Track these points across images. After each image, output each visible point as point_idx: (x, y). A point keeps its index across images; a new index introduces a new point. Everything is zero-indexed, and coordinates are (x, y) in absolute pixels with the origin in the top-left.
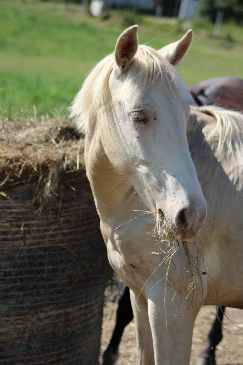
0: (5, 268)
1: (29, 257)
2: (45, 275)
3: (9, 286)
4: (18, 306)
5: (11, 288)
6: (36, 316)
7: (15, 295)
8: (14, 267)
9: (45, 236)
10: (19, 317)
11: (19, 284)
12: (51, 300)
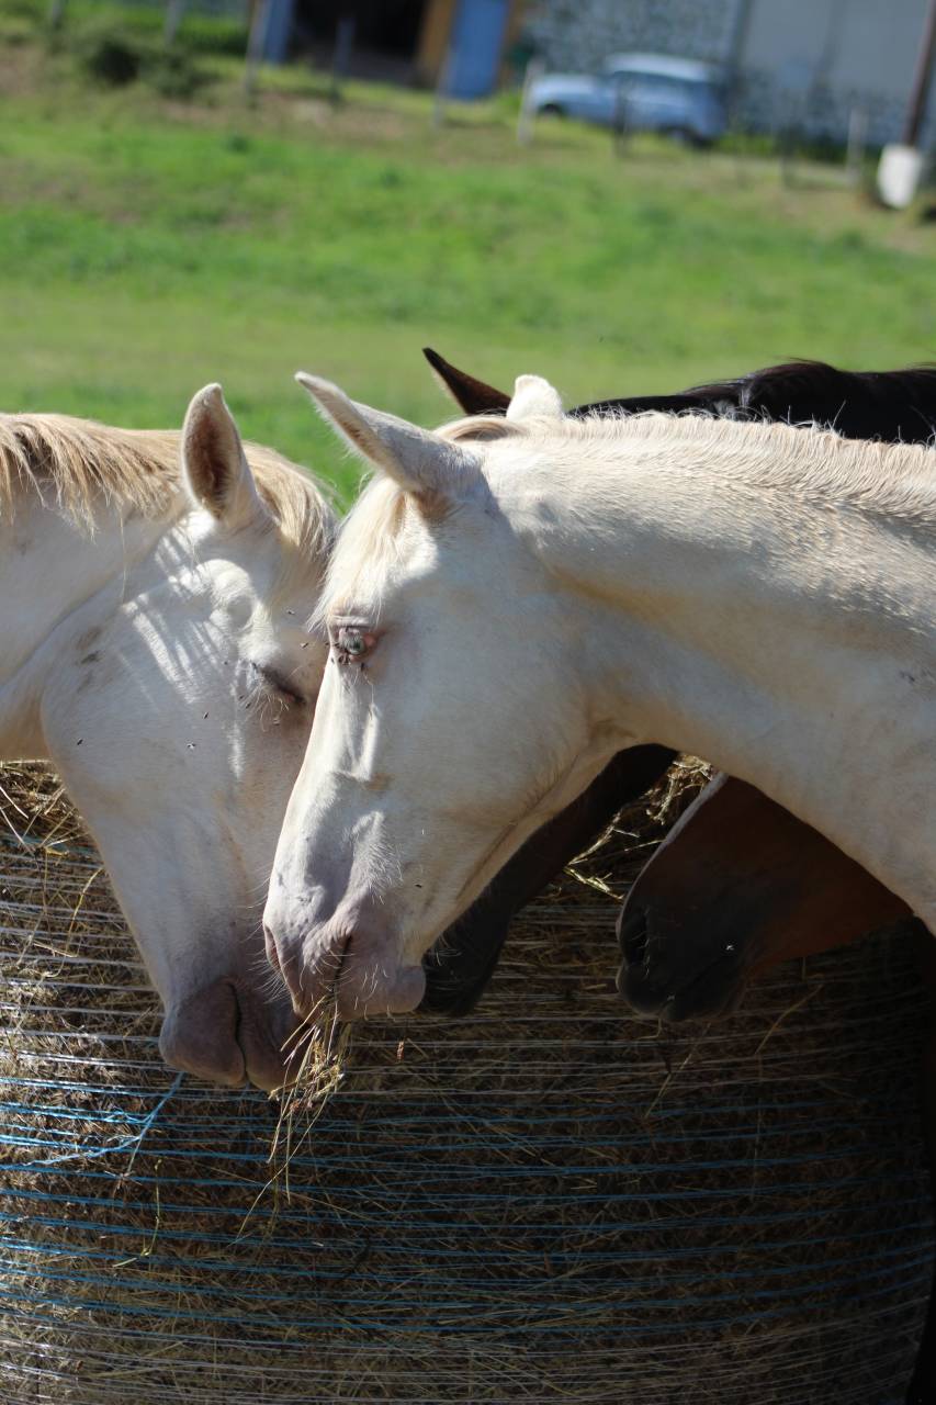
0: (604, 1163)
1: (691, 1123)
2: (751, 1193)
3: (618, 1230)
4: (647, 1305)
5: (624, 1238)
6: (718, 1345)
7: (639, 1265)
8: (636, 1160)
9: (756, 1042)
10: (652, 1350)
11: (655, 1222)
12: (774, 1284)
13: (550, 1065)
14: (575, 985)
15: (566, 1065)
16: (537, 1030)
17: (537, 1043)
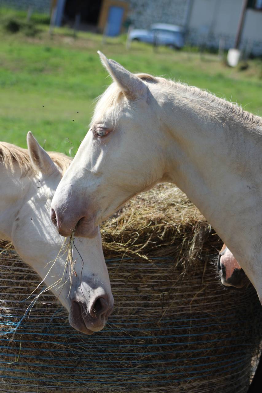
0: (147, 336)
1: (171, 324)
2: (188, 344)
3: (150, 355)
4: (159, 375)
5: (153, 356)
6: (179, 387)
7: (157, 364)
8: (156, 335)
9: (189, 301)
10: (161, 388)
11: (161, 352)
12: (195, 369)
13: (132, 308)
14: (139, 286)
15: (136, 308)
16: (128, 298)
17: (128, 302)
